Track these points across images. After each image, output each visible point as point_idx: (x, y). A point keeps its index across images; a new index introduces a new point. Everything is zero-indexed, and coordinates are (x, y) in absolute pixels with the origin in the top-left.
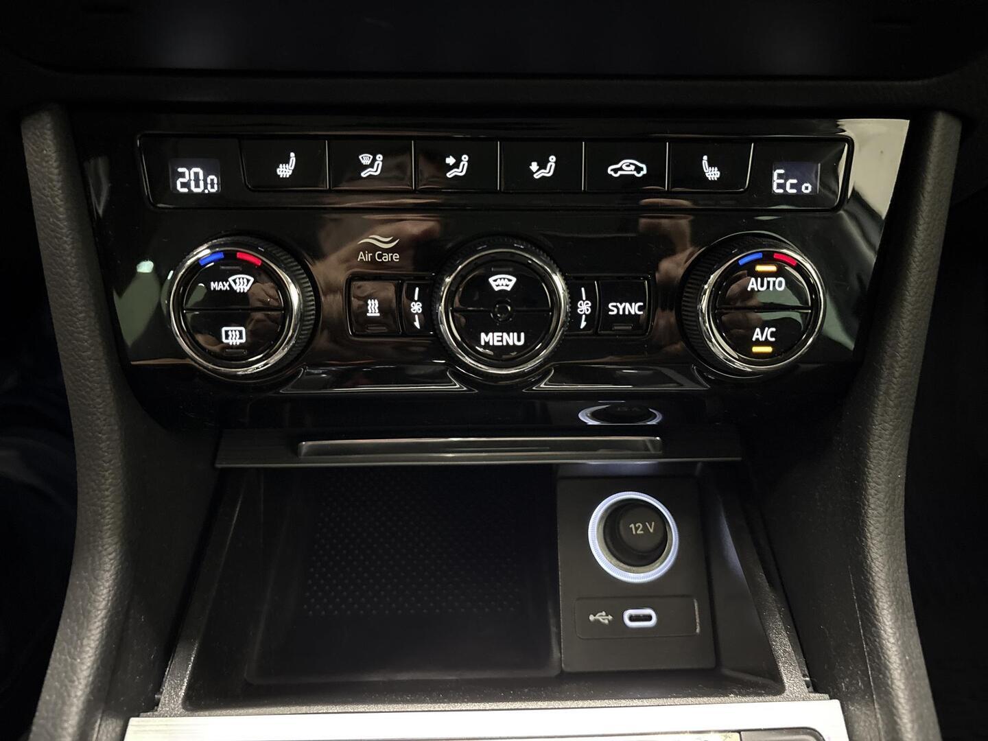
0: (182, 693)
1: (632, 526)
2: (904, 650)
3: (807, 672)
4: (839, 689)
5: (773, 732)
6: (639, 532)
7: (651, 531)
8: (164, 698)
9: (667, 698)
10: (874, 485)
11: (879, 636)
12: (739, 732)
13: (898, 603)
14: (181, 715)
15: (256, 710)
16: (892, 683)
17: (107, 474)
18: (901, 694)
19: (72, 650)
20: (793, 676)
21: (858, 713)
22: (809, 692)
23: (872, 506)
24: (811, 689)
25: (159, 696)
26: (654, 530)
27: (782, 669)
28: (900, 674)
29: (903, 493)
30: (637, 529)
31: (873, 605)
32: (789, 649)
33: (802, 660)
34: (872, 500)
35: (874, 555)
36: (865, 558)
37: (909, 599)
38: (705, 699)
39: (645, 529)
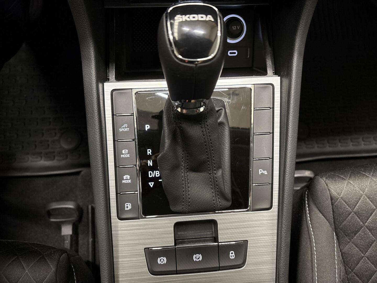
0: (114, 76)
1: (233, 27)
2: (298, 66)
3: (274, 69)
4: (281, 74)
5: (262, 85)
6: (235, 29)
7: (238, 28)
8: (110, 78)
9: (237, 76)
10: (302, 20)
11: (292, 62)
12: (254, 84)
13: (299, 54)
14: (116, 82)
15: (134, 81)
16: (292, 74)
17: (84, 18)
18: (294, 77)
19: (89, 68)
20: (270, 71)
21: (284, 80)
22: (274, 75)
23: (300, 27)
24: (274, 74)
25: (109, 77)
26: (239, 28)
27: (268, 69)
28: (295, 72)
29: (310, 22)
30: (234, 28)
31: (293, 54)
32: (271, 64)
33: (274, 66)
34: (300, 25)
35: (297, 41)
36: (294, 41)
37: (303, 53)
38: (247, 77)
39: (237, 28)
